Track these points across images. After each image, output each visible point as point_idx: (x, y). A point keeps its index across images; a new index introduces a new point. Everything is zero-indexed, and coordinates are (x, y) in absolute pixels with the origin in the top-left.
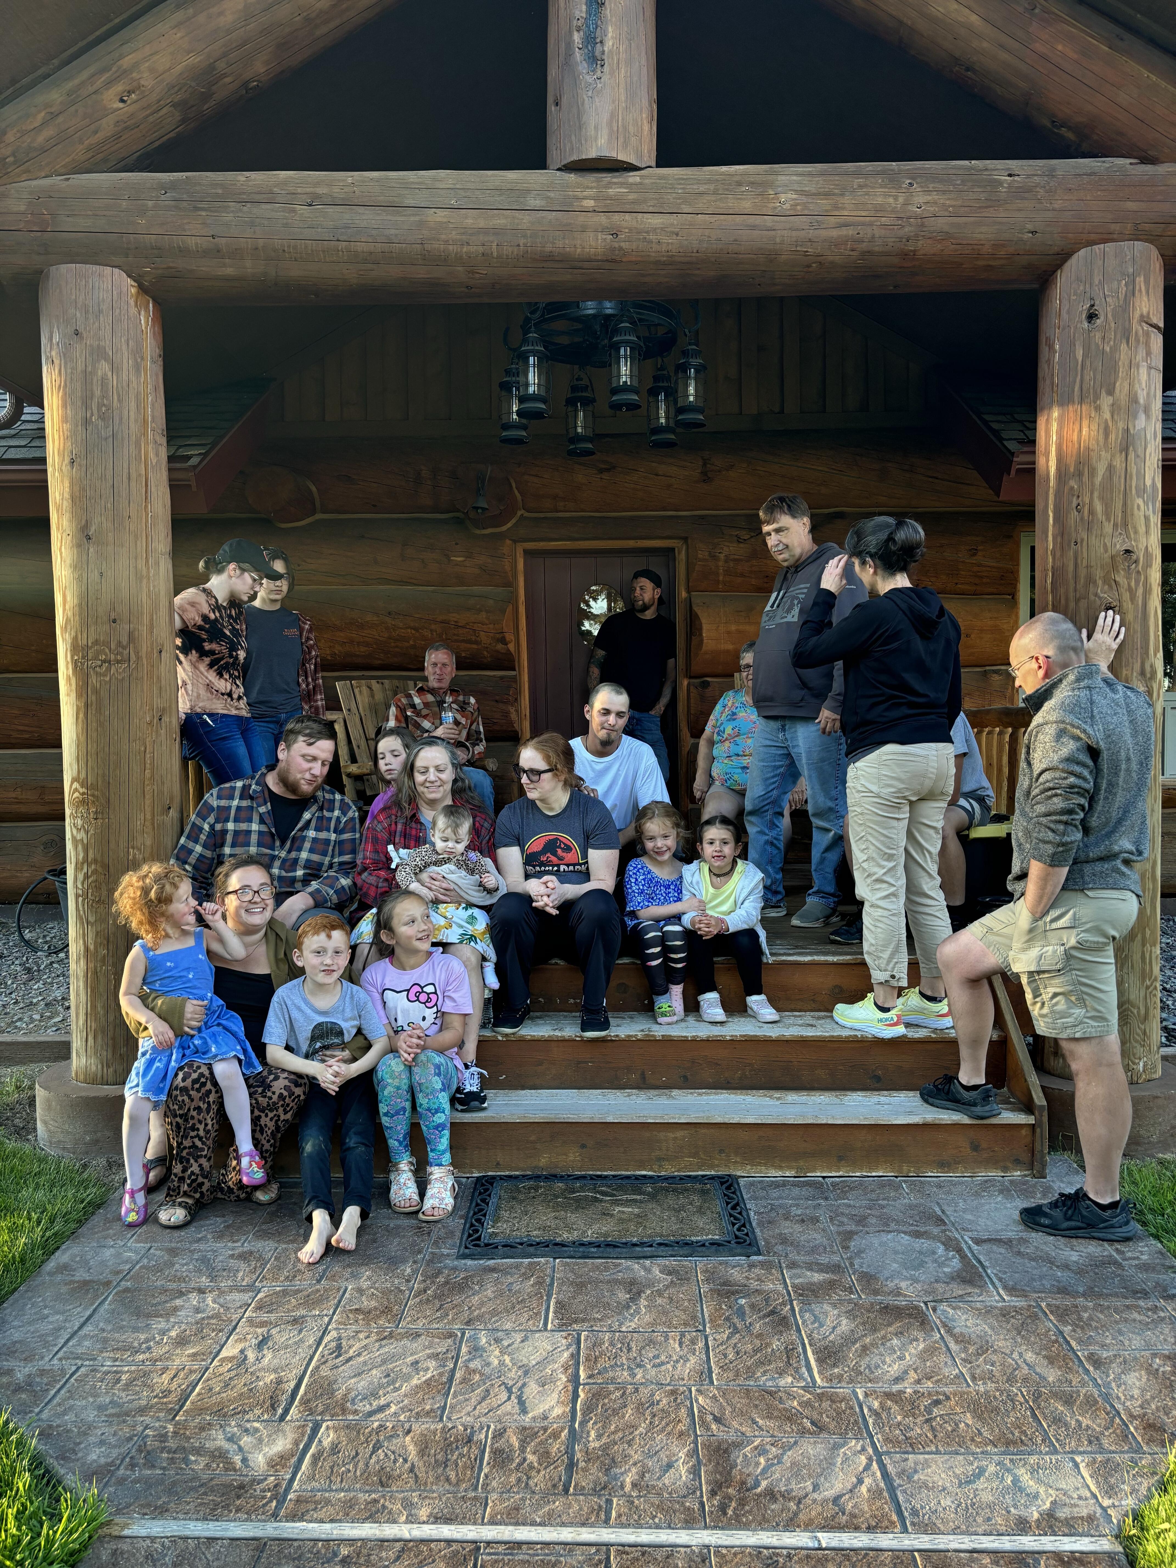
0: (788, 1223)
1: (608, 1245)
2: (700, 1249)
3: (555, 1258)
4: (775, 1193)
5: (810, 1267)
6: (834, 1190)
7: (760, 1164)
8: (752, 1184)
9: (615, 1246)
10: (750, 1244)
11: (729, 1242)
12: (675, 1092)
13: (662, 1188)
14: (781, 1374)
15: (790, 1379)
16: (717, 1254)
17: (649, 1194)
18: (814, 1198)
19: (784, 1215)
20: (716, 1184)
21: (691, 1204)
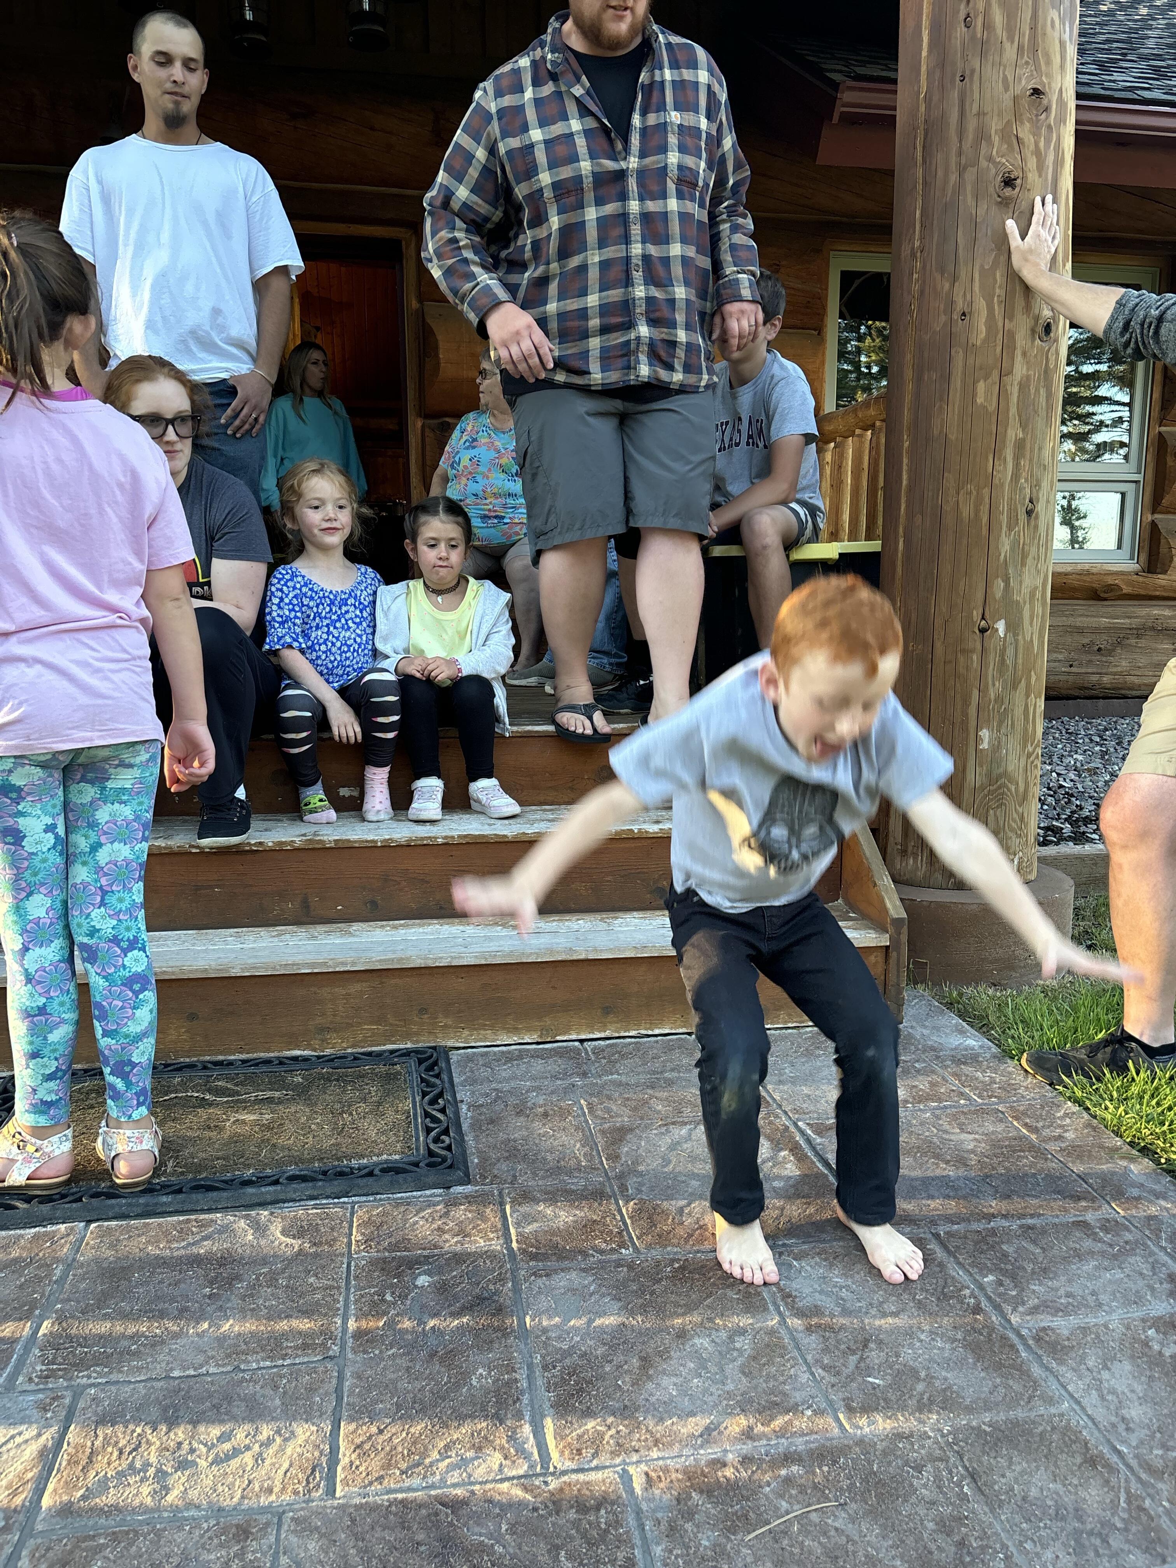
0: (521, 1121)
1: (197, 1188)
2: (361, 1182)
3: (90, 1222)
4: (505, 1071)
5: (552, 1197)
6: (598, 1060)
7: (484, 1027)
8: (470, 1059)
9: (210, 1189)
10: (451, 1167)
11: (416, 1165)
12: (356, 927)
13: (322, 1077)
14: (480, 1448)
15: (496, 1459)
16: (393, 1187)
17: (295, 1087)
18: (565, 1075)
19: (515, 1106)
20: (412, 1062)
21: (364, 1100)
